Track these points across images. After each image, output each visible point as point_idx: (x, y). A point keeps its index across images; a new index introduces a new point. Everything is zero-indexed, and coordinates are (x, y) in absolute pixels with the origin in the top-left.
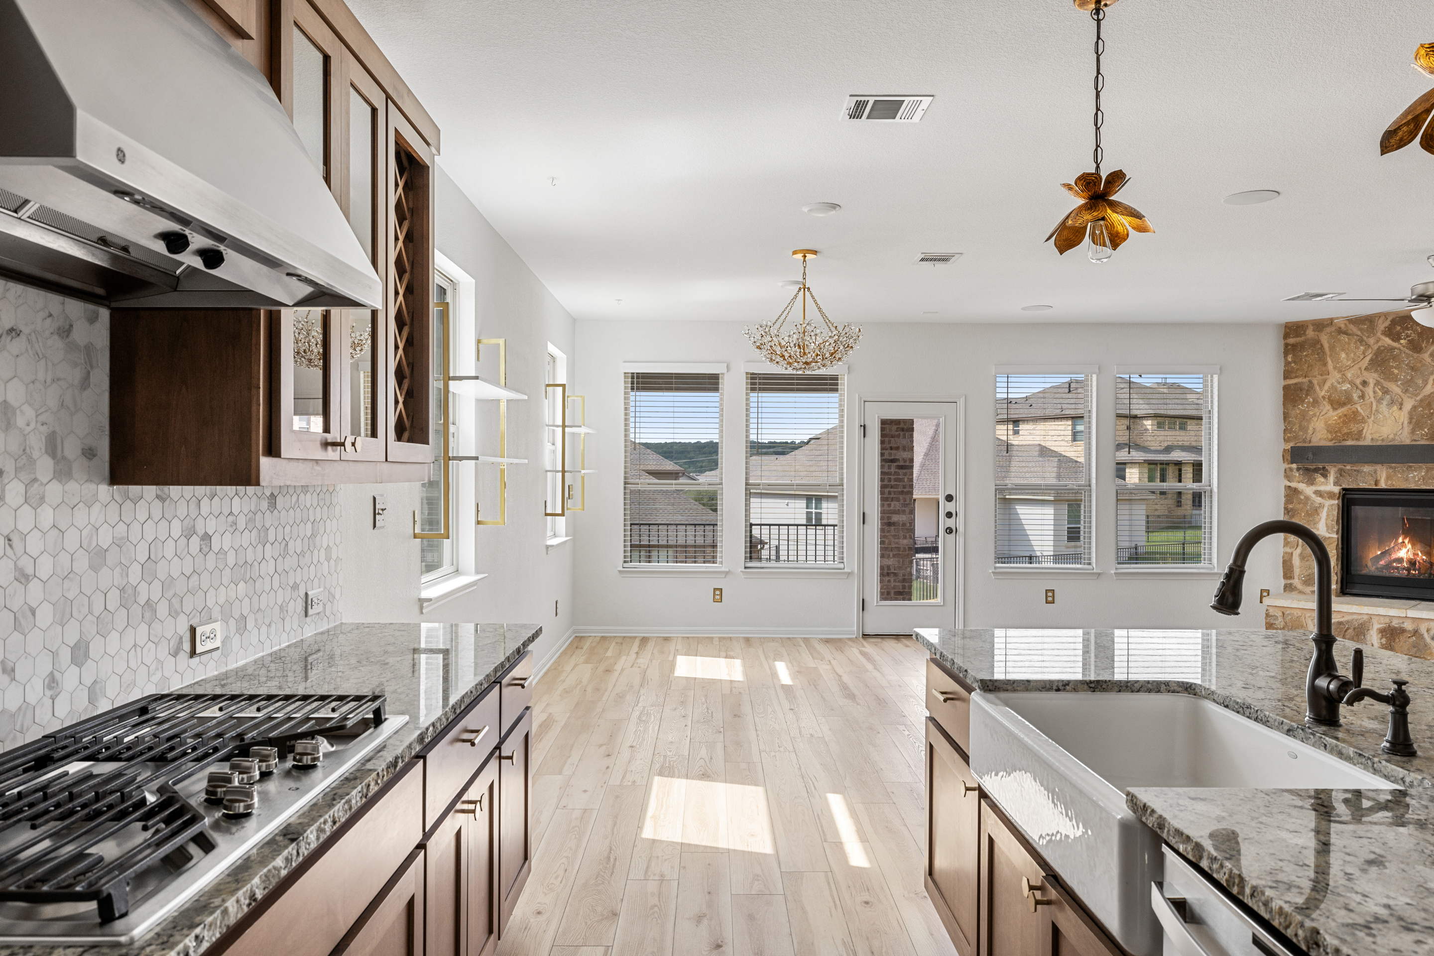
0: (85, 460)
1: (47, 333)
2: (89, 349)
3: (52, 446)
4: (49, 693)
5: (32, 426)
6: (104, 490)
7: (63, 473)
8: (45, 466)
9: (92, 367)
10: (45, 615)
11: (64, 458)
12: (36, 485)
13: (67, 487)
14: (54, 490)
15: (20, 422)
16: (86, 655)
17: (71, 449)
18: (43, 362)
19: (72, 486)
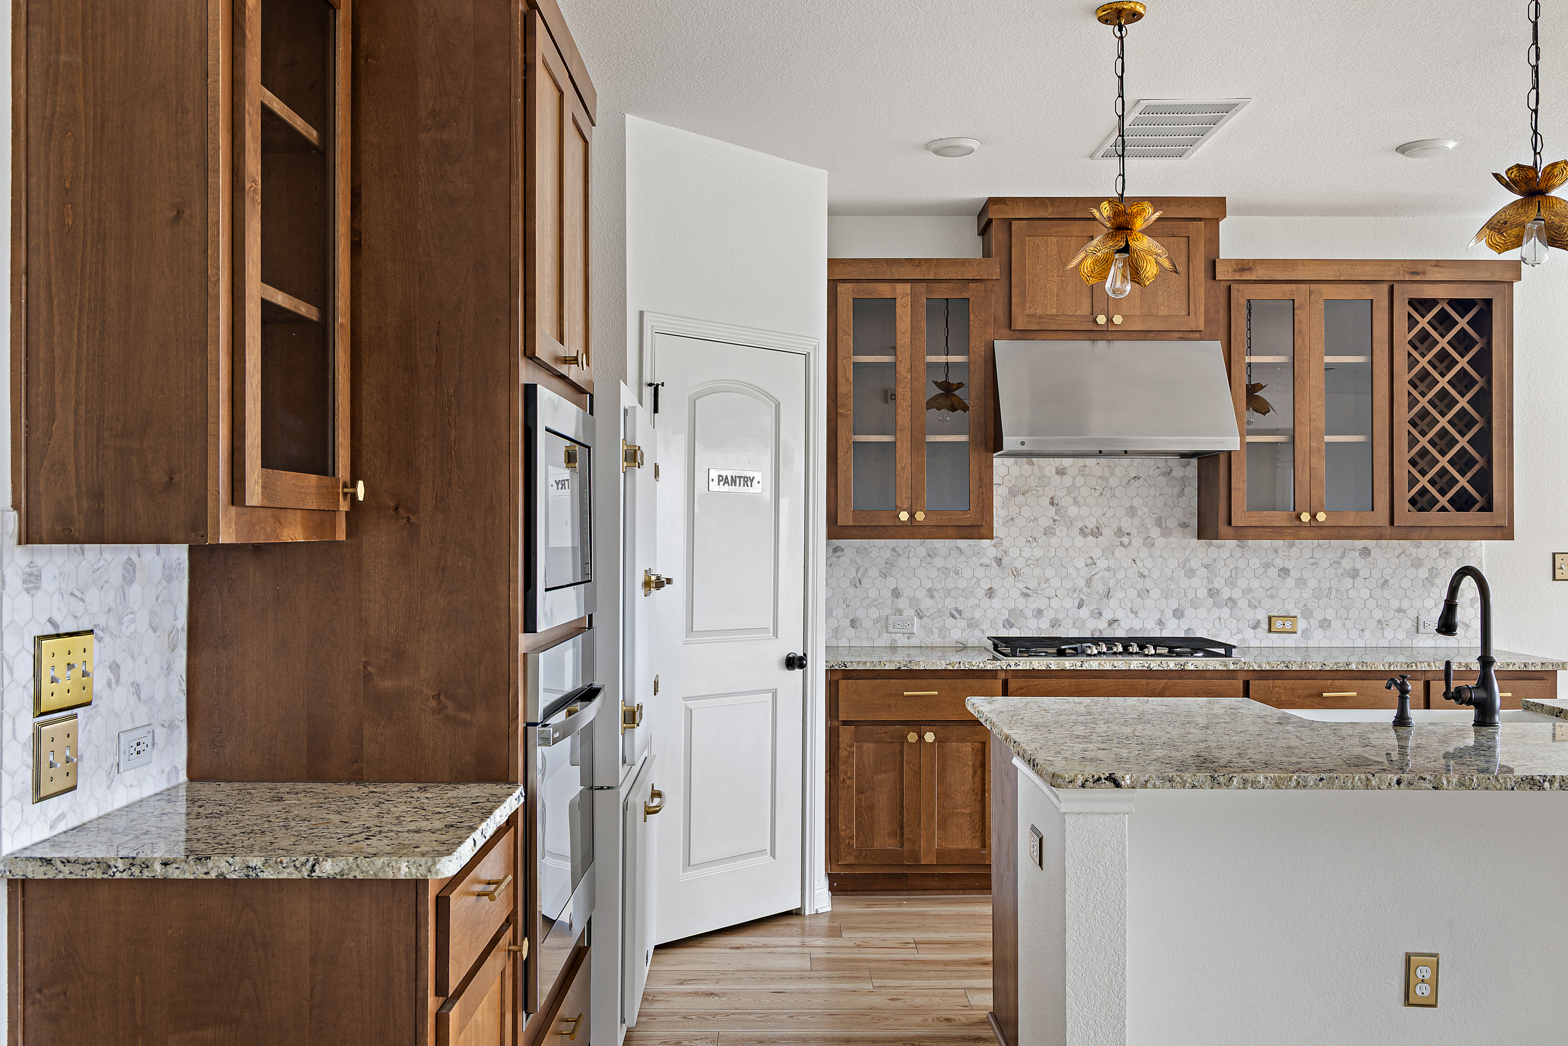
0: (1181, 529)
1: (1156, 476)
2: (1183, 479)
3: (1159, 522)
4: (1159, 627)
5: (1147, 515)
6: (1195, 541)
7: (1167, 533)
8: (1155, 532)
9: (1185, 487)
10: (1156, 593)
11: (1167, 528)
12: (1149, 539)
13: (1169, 540)
14: (1160, 542)
15: (1140, 513)
16: (1182, 615)
17: (1172, 523)
18: (1154, 488)
19: (1171, 540)
